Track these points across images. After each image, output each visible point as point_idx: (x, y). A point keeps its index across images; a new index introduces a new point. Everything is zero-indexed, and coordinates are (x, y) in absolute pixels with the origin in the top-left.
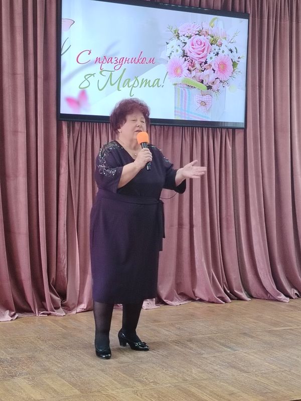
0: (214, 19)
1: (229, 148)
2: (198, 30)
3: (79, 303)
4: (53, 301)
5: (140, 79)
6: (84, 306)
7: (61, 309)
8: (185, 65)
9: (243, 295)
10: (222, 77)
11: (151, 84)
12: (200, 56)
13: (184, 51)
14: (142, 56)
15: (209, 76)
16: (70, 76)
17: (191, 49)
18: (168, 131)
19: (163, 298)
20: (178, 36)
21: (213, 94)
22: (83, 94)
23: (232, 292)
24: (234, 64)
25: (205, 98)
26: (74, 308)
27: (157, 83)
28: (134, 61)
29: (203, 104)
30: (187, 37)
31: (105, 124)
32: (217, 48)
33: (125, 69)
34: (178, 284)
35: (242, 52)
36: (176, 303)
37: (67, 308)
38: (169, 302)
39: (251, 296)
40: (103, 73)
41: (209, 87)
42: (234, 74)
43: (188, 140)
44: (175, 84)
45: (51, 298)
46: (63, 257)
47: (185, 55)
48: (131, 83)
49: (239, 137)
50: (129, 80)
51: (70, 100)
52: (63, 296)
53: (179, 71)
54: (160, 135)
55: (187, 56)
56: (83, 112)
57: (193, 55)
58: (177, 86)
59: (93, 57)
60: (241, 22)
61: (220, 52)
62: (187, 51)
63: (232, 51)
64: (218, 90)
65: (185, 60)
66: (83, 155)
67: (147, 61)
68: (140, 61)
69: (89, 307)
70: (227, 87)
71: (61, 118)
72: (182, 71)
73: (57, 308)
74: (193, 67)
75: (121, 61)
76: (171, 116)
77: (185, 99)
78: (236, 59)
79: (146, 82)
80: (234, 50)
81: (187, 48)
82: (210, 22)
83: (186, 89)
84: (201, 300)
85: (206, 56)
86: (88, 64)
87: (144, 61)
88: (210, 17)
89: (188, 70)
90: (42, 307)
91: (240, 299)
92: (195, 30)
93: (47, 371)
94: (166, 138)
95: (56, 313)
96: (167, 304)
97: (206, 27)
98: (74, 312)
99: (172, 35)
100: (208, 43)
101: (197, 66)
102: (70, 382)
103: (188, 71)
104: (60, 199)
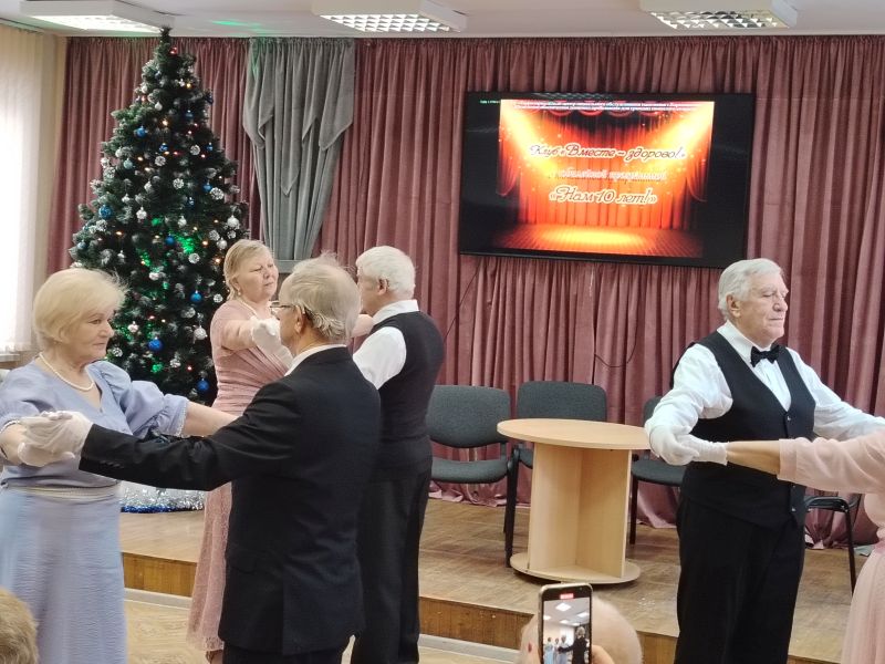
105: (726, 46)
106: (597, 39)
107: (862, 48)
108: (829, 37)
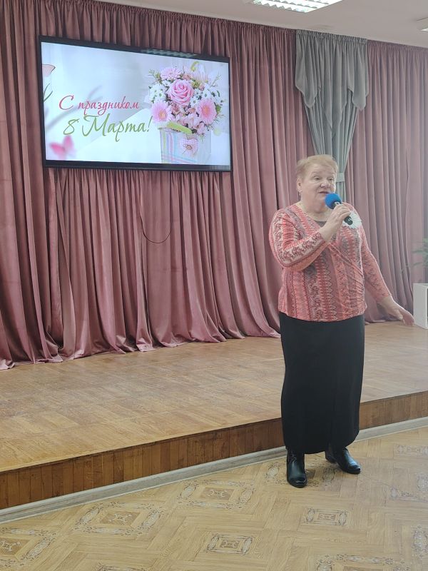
0: (195, 63)
1: (217, 191)
2: (180, 73)
3: (77, 349)
4: (50, 348)
5: (125, 124)
6: (81, 352)
7: (58, 355)
8: (169, 109)
9: (238, 334)
10: (206, 121)
11: (136, 128)
12: (183, 100)
13: (167, 95)
14: (126, 101)
15: (193, 120)
16: (54, 122)
17: (174, 93)
18: (156, 175)
19: (160, 340)
20: (160, 81)
21: (199, 138)
22: (68, 140)
23: (227, 331)
24: (218, 108)
25: (190, 142)
26: (71, 355)
27: (142, 127)
28: (118, 106)
29: (189, 147)
30: (169, 81)
31: (92, 170)
32: (200, 92)
33: (109, 114)
34: (174, 327)
35: (224, 96)
36: (173, 345)
37: (65, 354)
38: (166, 344)
39: (246, 335)
40: (87, 118)
41: (194, 131)
42: (218, 117)
43: (176, 184)
44: (160, 129)
45: (48, 345)
46: (57, 304)
47: (168, 99)
48: (116, 128)
49: (226, 179)
50: (114, 124)
51: (55, 146)
52: (60, 343)
53: (163, 115)
54: (148, 180)
55: (171, 101)
56: (69, 158)
57: (176, 99)
58: (162, 131)
59: (76, 103)
60: (222, 65)
61: (203, 96)
62: (170, 95)
63: (214, 95)
64: (203, 134)
65: (169, 104)
66: (72, 202)
67: (131, 105)
68: (124, 106)
69: (87, 353)
70: (212, 131)
71: (48, 164)
72: (166, 115)
73: (54, 355)
74: (177, 111)
75: (105, 106)
76: (159, 161)
77: (171, 143)
78: (219, 103)
79: (132, 127)
80: (217, 94)
81: (170, 92)
82: (191, 65)
83: (172, 133)
84: (197, 341)
85: (189, 100)
86: (71, 110)
87: (128, 105)
88: (191, 61)
89: (172, 113)
90: (40, 355)
91: (235, 337)
92: (177, 74)
93: (46, 409)
94: (154, 182)
95: (54, 359)
96: (164, 346)
97: (188, 71)
98: (72, 358)
99: (154, 79)
100: (190, 87)
101: (181, 110)
102: (69, 417)
103: (172, 116)
104: (51, 246)
105: (207, 24)
106: (127, 7)
108: (259, 26)
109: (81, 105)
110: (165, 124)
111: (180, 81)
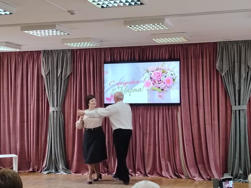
2: (157, 68)
5: (133, 89)
7: (107, 173)
8: (152, 82)
10: (168, 85)
11: (138, 90)
12: (158, 78)
14: (134, 81)
15: (162, 85)
17: (154, 76)
19: (147, 174)
20: (148, 72)
21: (165, 92)
22: (112, 96)
24: (174, 80)
25: (161, 94)
27: (140, 90)
28: (130, 83)
29: (160, 96)
30: (152, 71)
32: (165, 74)
33: (127, 86)
35: (178, 75)
37: (109, 173)
38: (149, 175)
40: (119, 88)
41: (163, 90)
42: (174, 84)
44: (148, 90)
45: (104, 169)
48: (130, 91)
50: (129, 89)
51: (107, 99)
56: (112, 102)
57: (155, 78)
58: (148, 91)
59: (115, 83)
60: (176, 63)
61: (167, 76)
62: (152, 77)
63: (172, 75)
64: (167, 91)
65: (152, 80)
67: (136, 82)
68: (133, 83)
70: (171, 89)
72: (150, 85)
74: (155, 82)
75: (126, 83)
76: (147, 102)
77: (152, 95)
78: (174, 78)
79: (136, 90)
80: (174, 74)
81: (152, 76)
83: (152, 91)
85: (160, 78)
86: (114, 86)
87: (135, 82)
88: (162, 63)
92: (155, 68)
97: (160, 67)
99: (145, 71)
100: (161, 73)
101: (157, 82)
103: (153, 84)
105: (172, 47)
106: (137, 47)
107: (205, 46)
109: (117, 84)
110: (149, 88)
111: (157, 71)
